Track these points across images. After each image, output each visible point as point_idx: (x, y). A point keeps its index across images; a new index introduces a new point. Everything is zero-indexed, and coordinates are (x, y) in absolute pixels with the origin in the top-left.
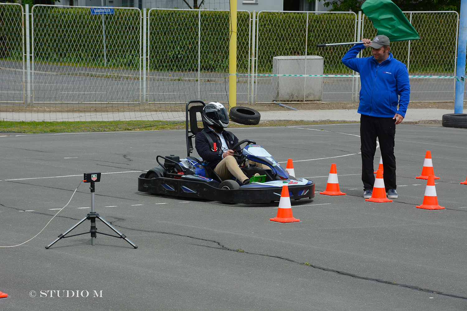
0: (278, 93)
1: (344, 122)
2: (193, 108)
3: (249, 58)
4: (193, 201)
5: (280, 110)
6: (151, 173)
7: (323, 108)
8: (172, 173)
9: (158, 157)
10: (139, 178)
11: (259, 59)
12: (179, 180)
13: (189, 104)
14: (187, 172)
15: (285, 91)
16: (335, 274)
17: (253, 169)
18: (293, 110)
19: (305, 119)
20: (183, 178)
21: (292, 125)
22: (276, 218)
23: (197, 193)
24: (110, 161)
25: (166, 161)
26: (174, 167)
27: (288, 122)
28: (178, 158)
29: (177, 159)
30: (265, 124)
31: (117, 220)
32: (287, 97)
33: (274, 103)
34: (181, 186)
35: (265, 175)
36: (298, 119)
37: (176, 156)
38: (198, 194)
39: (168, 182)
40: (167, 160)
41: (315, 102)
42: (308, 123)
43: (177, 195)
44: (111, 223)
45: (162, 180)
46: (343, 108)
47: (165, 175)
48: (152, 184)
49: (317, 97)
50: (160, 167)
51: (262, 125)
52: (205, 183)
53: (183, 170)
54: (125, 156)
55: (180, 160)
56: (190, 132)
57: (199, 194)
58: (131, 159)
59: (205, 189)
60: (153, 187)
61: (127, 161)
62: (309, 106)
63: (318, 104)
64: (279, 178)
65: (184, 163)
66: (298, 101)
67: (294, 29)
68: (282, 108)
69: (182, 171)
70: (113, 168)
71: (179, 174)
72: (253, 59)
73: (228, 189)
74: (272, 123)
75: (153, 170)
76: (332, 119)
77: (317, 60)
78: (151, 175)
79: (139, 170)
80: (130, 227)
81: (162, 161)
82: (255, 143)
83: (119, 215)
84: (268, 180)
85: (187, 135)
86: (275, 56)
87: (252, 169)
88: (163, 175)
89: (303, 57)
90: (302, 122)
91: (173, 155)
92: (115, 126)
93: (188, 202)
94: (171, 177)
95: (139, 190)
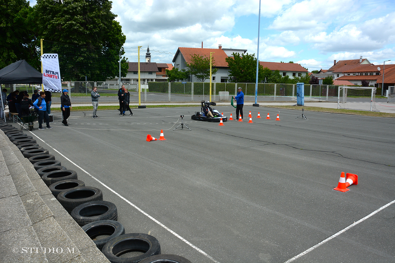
6: (194, 115)
10: (191, 116)
13: (201, 101)
14: (201, 115)
15: (221, 99)
16: (232, 136)
22: (219, 125)
23: (203, 120)
24: (186, 113)
27: (222, 105)
33: (219, 101)
34: (200, 118)
37: (199, 112)
39: (197, 117)
40: (197, 113)
42: (226, 105)
44: (186, 125)
47: (197, 116)
51: (216, 106)
54: (189, 112)
59: (205, 119)
60: (194, 118)
62: (226, 102)
63: (228, 101)
64: (220, 116)
65: (201, 113)
66: (224, 101)
67: (223, 86)
68: (221, 102)
72: (215, 92)
74: (219, 105)
77: (228, 92)
80: (190, 126)
81: (196, 113)
82: (215, 109)
84: (218, 117)
86: (219, 92)
89: (225, 92)
90: (224, 105)
92: (187, 106)
95: (191, 119)
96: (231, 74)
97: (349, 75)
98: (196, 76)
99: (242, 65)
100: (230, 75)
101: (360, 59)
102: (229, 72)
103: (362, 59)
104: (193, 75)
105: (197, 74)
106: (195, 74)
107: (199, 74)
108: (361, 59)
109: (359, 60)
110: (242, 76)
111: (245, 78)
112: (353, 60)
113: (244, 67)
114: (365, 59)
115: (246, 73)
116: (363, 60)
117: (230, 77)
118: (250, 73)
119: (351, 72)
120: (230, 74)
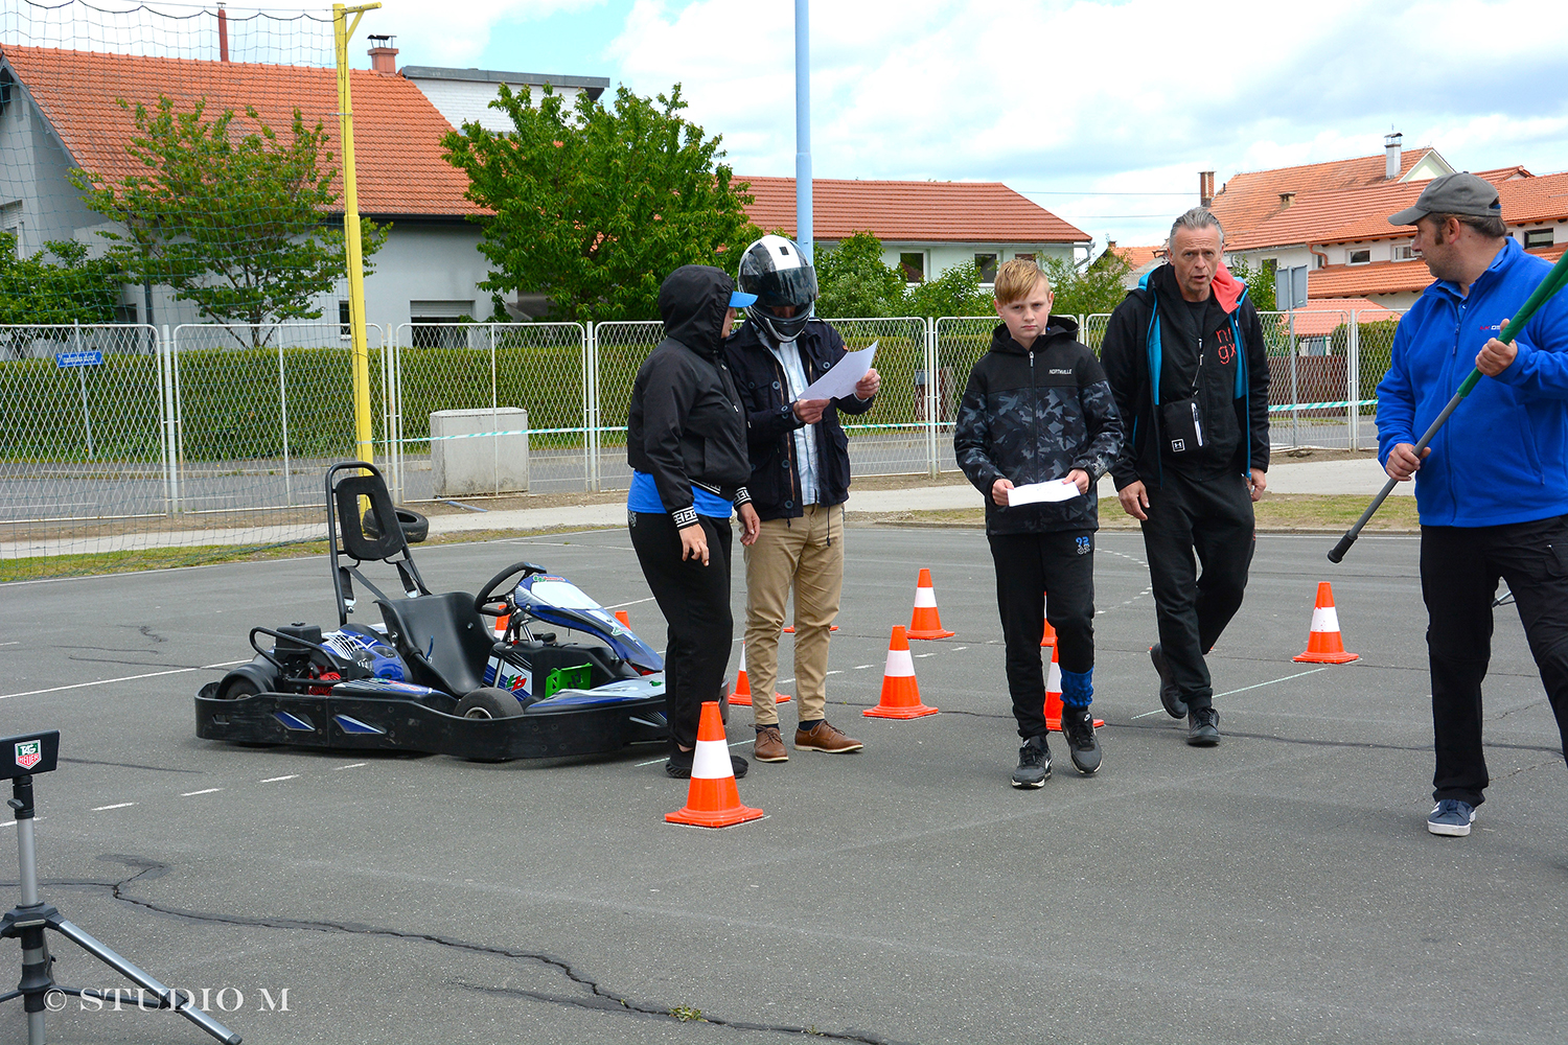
0: (445, 481)
1: (593, 527)
2: (345, 483)
3: (385, 416)
4: (377, 761)
5: (452, 513)
6: (235, 680)
7: (535, 506)
8: (299, 677)
9: (253, 632)
10: (197, 700)
11: (403, 416)
12: (327, 697)
13: (334, 472)
14: (350, 671)
15: (457, 478)
17: (550, 648)
18: (478, 511)
19: (516, 526)
20: (340, 692)
21: (493, 538)
22: (686, 813)
23: (387, 735)
24: (107, 647)
25: (280, 640)
26: (306, 658)
27: (483, 534)
28: (318, 631)
29: (315, 635)
30: (438, 541)
31: (138, 870)
32: (462, 489)
33: (438, 502)
34: (333, 715)
35: (588, 664)
36: (501, 526)
37: (309, 625)
38: (390, 737)
39: (293, 706)
40: (284, 638)
41: (517, 495)
42: (522, 533)
43: (325, 744)
44: (115, 887)
45: (273, 700)
46: (572, 504)
47: (279, 684)
48: (239, 715)
49: (519, 485)
50: (261, 661)
51: (431, 542)
52: (412, 702)
53: (338, 668)
54: (144, 630)
55: (324, 635)
56: (342, 553)
57: (392, 736)
58: (161, 636)
59: (411, 722)
60: (245, 722)
61: (152, 642)
62: (507, 504)
63: (524, 499)
64: (632, 671)
65: (334, 642)
66: (485, 494)
67: (442, 376)
68: (456, 509)
69: (332, 669)
70: (116, 665)
71: (325, 679)
72: (393, 417)
73: (488, 717)
74: (451, 537)
75: (242, 673)
76: (567, 523)
77: (516, 416)
78: (235, 688)
79: (188, 667)
80: (188, 907)
82: (541, 572)
83: (145, 847)
84: (598, 679)
85: (334, 562)
86: (436, 410)
87: (545, 649)
88: (272, 685)
89: (489, 411)
91: (302, 624)
93: (361, 764)
94: (299, 688)
95: (201, 734)
96: (499, 270)
97: (1365, 256)
98: (192, 292)
99: (589, 186)
100: (494, 283)
101: (1384, 151)
102: (480, 249)
103: (1404, 148)
104: (163, 293)
105: (196, 282)
106: (178, 275)
107: (214, 280)
108: (1397, 152)
109: (1379, 162)
110: (596, 280)
111: (623, 300)
112: (1337, 166)
113: (611, 202)
114: (1421, 152)
115: (631, 254)
116: (1409, 160)
117: (497, 300)
118: (661, 249)
119: (1376, 240)
120: (493, 276)
